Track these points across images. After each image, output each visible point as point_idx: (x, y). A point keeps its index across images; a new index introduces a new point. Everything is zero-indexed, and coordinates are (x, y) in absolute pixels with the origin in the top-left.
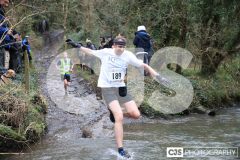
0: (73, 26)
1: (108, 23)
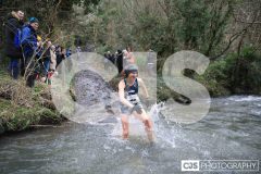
0: (101, 41)
1: (124, 40)
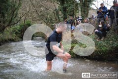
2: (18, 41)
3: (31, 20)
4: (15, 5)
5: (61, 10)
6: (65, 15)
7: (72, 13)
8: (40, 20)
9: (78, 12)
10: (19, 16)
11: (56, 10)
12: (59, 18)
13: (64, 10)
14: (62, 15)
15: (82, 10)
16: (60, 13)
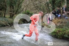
2: (21, 24)
3: (30, 10)
4: (20, 1)
5: (50, 3)
6: (53, 6)
7: (59, 5)
8: (35, 10)
9: (64, 4)
10: (22, 7)
11: (47, 3)
12: (49, 8)
13: (53, 3)
14: (51, 7)
15: (67, 2)
16: (50, 5)
